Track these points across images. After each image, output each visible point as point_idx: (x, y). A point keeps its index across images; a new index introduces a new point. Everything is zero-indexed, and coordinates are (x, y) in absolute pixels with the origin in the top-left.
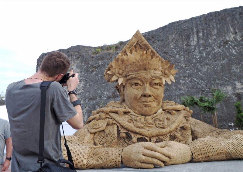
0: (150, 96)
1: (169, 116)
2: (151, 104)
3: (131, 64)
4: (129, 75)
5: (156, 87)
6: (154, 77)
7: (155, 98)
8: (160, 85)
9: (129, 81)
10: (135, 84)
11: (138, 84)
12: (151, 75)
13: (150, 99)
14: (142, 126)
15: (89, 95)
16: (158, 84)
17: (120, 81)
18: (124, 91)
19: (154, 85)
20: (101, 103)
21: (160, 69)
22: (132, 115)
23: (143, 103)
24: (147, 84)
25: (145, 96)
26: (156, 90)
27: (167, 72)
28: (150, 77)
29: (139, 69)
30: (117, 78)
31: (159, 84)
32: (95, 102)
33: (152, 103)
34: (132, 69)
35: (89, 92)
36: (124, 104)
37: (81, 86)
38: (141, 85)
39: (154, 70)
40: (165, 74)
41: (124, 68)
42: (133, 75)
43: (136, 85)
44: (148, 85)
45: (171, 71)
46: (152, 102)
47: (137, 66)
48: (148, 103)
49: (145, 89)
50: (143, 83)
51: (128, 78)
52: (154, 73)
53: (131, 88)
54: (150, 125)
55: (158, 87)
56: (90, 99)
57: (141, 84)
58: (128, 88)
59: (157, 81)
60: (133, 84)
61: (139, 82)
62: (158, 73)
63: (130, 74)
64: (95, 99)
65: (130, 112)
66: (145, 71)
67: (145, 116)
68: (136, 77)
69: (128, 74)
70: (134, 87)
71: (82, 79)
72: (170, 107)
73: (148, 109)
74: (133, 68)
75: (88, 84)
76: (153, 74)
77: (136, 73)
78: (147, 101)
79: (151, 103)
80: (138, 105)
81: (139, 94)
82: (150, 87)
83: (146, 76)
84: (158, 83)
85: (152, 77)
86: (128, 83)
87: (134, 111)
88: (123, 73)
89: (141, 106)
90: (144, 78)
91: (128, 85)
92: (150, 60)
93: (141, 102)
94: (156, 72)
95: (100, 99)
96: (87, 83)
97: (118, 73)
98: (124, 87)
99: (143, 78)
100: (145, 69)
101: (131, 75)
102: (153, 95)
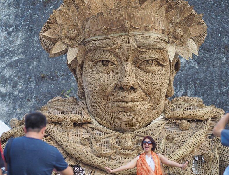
0: (133, 88)
1: (174, 132)
2: (136, 105)
3: (93, 17)
4: (91, 41)
5: (149, 68)
6: (144, 47)
7: (145, 92)
8: (159, 64)
9: (90, 54)
10: (103, 61)
11: (108, 61)
12: (137, 42)
13: (133, 95)
14: (109, 152)
15: (38, 67)
16: (154, 62)
17: (72, 55)
19: (145, 63)
20: (67, 90)
21: (158, 28)
22: (93, 129)
23: (117, 103)
24: (127, 61)
25: (121, 88)
26: (150, 75)
28: (134, 46)
29: (109, 30)
30: (64, 47)
31: (157, 62)
32: (52, 86)
33: (138, 103)
34: (95, 28)
35: (38, 58)
37: (18, 43)
38: (114, 64)
39: (143, 30)
40: (176, 38)
41: (80, 25)
42: (97, 42)
43: (105, 63)
44: (130, 64)
45: (190, 29)
46: (138, 101)
47: (105, 22)
48: (130, 104)
50: (120, 61)
51: (88, 47)
52: (145, 38)
53: (95, 69)
54: (126, 152)
56: (41, 79)
57: (116, 63)
58: (88, 69)
59: (152, 55)
60: (98, 62)
61: (111, 57)
63: (91, 38)
64: (52, 78)
65: (90, 123)
66: (124, 34)
68: (104, 47)
69: (88, 39)
71: (21, 24)
73: (128, 116)
74: (98, 25)
75: (35, 39)
76: (141, 39)
77: (104, 37)
78: (125, 99)
79: (135, 103)
80: (107, 108)
81: (109, 85)
82: (135, 68)
83: (126, 44)
84: (152, 60)
85: (139, 46)
86: (87, 58)
87: (100, 120)
89: (115, 110)
90: (122, 48)
92: (135, 7)
93: (114, 102)
94: (148, 34)
96: (33, 36)
97: (67, 36)
99: (119, 48)
100: (123, 29)
101: (93, 42)
102: (142, 86)
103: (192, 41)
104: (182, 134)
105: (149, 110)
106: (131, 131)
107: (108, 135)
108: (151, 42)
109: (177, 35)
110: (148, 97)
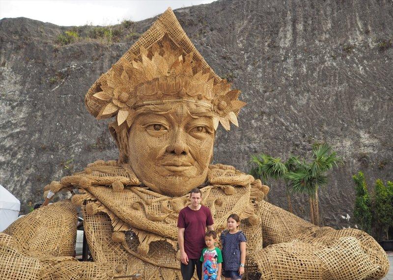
0: (184, 153)
1: (220, 196)
2: (186, 170)
3: (148, 82)
4: (144, 105)
5: (199, 134)
6: (197, 114)
7: (194, 158)
8: (207, 132)
9: (141, 118)
10: (155, 125)
11: (160, 125)
12: (191, 109)
13: (183, 159)
14: (163, 216)
16: (204, 129)
17: (122, 118)
18: (128, 137)
19: (196, 129)
20: (67, 160)
21: (208, 98)
22: (142, 192)
23: (168, 167)
24: (179, 126)
25: (173, 152)
26: (199, 141)
27: (223, 103)
28: (188, 113)
29: (165, 95)
30: (114, 110)
31: (206, 129)
32: (52, 157)
33: (187, 168)
34: (150, 92)
36: (125, 166)
37: (21, 116)
38: (166, 129)
39: (196, 98)
40: (220, 109)
41: (131, 90)
42: (151, 107)
43: (157, 127)
44: (181, 130)
45: (233, 102)
46: (187, 166)
47: (160, 87)
48: (180, 169)
49: (174, 137)
50: (172, 125)
51: (141, 111)
52: (197, 106)
53: (145, 133)
55: (202, 134)
57: (168, 127)
58: (138, 132)
59: (201, 122)
60: (150, 125)
61: (163, 122)
62: (205, 105)
63: (144, 103)
64: (53, 150)
66: (178, 100)
67: (171, 194)
68: (158, 112)
69: (140, 103)
70: (152, 131)
72: (224, 178)
73: (177, 180)
74: (153, 90)
75: (39, 114)
76: (193, 107)
77: (159, 101)
78: (177, 163)
79: (185, 168)
80: (157, 172)
81: (160, 149)
82: (185, 134)
83: (179, 110)
84: (202, 127)
85: (192, 113)
86: (138, 122)
88: (129, 98)
89: (165, 173)
90: (175, 114)
91: (138, 126)
92: (190, 77)
93: (164, 166)
95: (67, 152)
96: (38, 111)
97: (119, 99)
98: (129, 130)
99: (173, 114)
100: (179, 96)
101: (146, 106)
102: (191, 151)
103: (233, 113)
104: (228, 199)
105: (197, 175)
106: (179, 195)
107: (158, 199)
108: (203, 110)
109: (221, 107)
110: (196, 163)
